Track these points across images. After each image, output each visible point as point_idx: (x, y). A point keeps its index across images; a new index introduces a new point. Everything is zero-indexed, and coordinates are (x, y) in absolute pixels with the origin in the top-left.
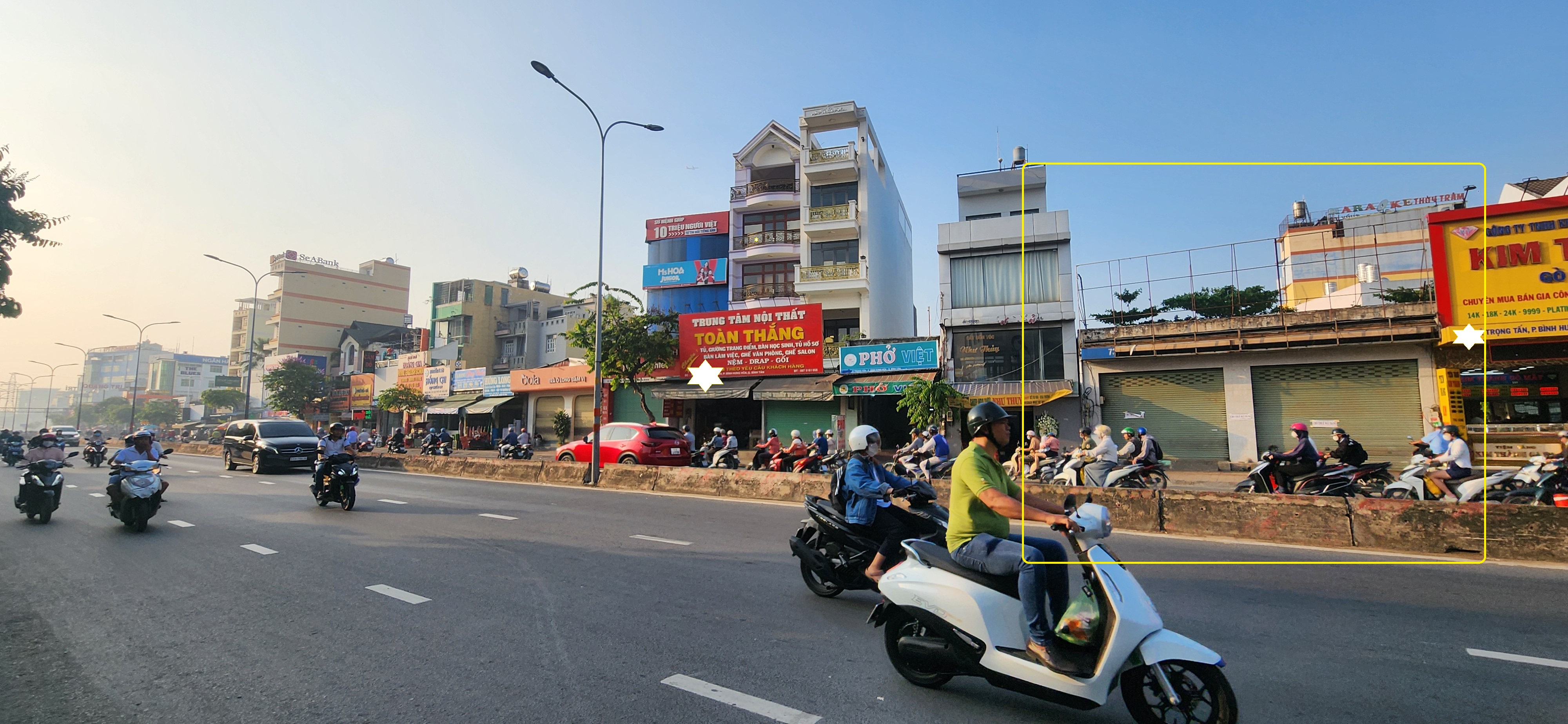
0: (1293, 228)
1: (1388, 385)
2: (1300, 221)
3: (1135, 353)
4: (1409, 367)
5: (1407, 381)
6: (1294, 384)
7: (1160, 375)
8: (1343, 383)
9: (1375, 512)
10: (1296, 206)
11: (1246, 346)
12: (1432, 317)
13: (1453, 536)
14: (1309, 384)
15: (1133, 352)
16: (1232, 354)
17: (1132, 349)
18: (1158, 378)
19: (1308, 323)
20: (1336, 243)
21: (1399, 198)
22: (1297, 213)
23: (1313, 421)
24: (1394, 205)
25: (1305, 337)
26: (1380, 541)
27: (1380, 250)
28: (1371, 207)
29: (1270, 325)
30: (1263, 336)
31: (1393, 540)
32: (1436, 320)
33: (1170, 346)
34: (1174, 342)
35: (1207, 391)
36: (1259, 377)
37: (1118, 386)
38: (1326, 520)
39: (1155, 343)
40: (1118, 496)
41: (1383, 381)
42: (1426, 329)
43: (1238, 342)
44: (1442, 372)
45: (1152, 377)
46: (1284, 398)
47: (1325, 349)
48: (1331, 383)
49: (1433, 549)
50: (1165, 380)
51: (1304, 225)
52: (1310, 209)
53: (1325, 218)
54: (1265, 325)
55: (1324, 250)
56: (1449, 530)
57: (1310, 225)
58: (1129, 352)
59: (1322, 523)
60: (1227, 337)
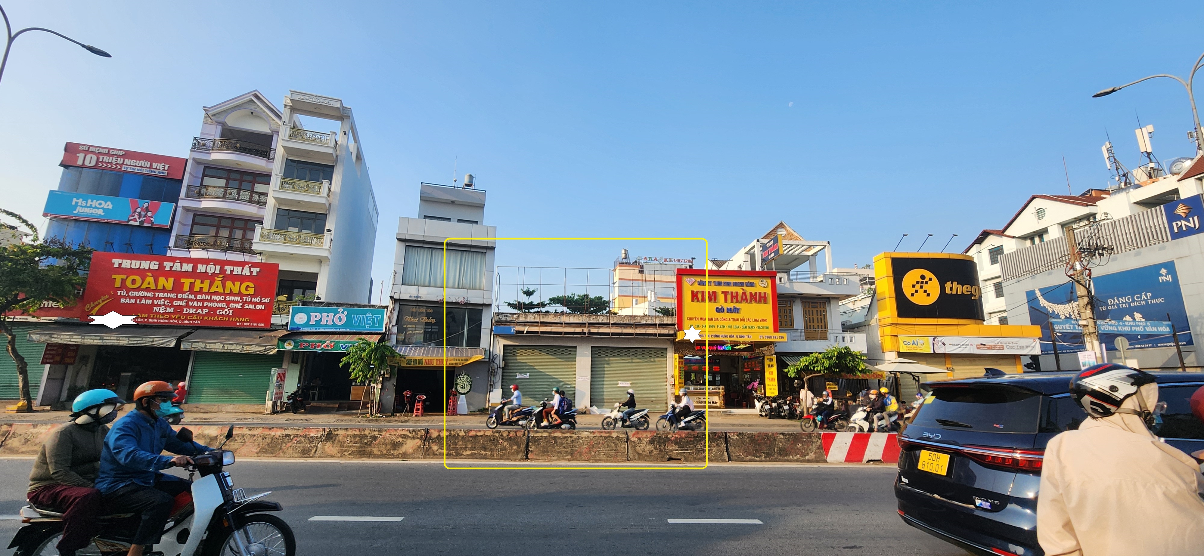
0: (621, 264)
1: (654, 362)
2: (624, 261)
3: (528, 332)
4: (661, 352)
5: (662, 360)
6: (612, 359)
7: (541, 349)
8: (636, 360)
9: (639, 439)
10: (623, 252)
11: (590, 333)
12: (674, 325)
13: (671, 451)
14: (619, 359)
15: (527, 331)
16: (583, 337)
17: (526, 329)
18: (540, 351)
19: (622, 322)
20: (639, 276)
21: (668, 257)
22: (624, 256)
23: (619, 382)
24: (666, 260)
25: (618, 330)
26: (641, 457)
27: (657, 284)
28: (656, 259)
29: (603, 322)
30: (599, 328)
31: (646, 456)
32: (676, 327)
33: (548, 329)
34: (551, 326)
35: (566, 361)
36: (595, 352)
37: (514, 355)
38: (616, 446)
39: (540, 326)
40: (502, 435)
41: (652, 359)
42: (672, 332)
43: (586, 330)
44: (677, 355)
45: (536, 349)
46: (607, 367)
47: (628, 339)
48: (629, 359)
49: (662, 459)
50: (544, 352)
51: (626, 263)
52: (630, 255)
53: (636, 262)
54: (600, 321)
55: (632, 280)
56: (670, 448)
57: (629, 264)
58: (524, 331)
59: (614, 448)
60: (580, 327)
